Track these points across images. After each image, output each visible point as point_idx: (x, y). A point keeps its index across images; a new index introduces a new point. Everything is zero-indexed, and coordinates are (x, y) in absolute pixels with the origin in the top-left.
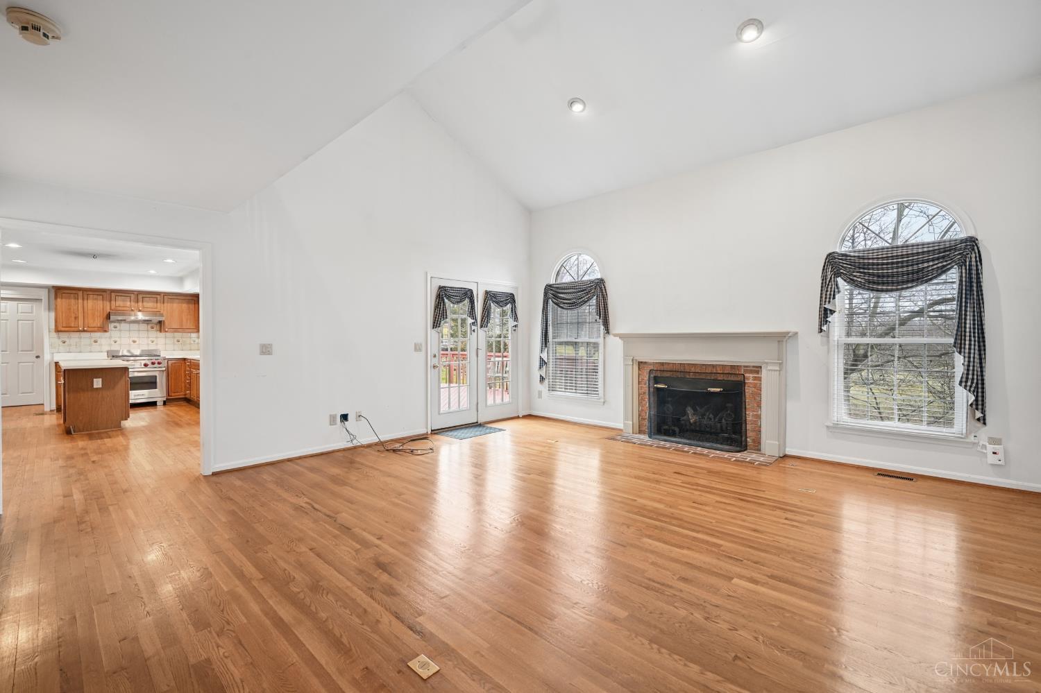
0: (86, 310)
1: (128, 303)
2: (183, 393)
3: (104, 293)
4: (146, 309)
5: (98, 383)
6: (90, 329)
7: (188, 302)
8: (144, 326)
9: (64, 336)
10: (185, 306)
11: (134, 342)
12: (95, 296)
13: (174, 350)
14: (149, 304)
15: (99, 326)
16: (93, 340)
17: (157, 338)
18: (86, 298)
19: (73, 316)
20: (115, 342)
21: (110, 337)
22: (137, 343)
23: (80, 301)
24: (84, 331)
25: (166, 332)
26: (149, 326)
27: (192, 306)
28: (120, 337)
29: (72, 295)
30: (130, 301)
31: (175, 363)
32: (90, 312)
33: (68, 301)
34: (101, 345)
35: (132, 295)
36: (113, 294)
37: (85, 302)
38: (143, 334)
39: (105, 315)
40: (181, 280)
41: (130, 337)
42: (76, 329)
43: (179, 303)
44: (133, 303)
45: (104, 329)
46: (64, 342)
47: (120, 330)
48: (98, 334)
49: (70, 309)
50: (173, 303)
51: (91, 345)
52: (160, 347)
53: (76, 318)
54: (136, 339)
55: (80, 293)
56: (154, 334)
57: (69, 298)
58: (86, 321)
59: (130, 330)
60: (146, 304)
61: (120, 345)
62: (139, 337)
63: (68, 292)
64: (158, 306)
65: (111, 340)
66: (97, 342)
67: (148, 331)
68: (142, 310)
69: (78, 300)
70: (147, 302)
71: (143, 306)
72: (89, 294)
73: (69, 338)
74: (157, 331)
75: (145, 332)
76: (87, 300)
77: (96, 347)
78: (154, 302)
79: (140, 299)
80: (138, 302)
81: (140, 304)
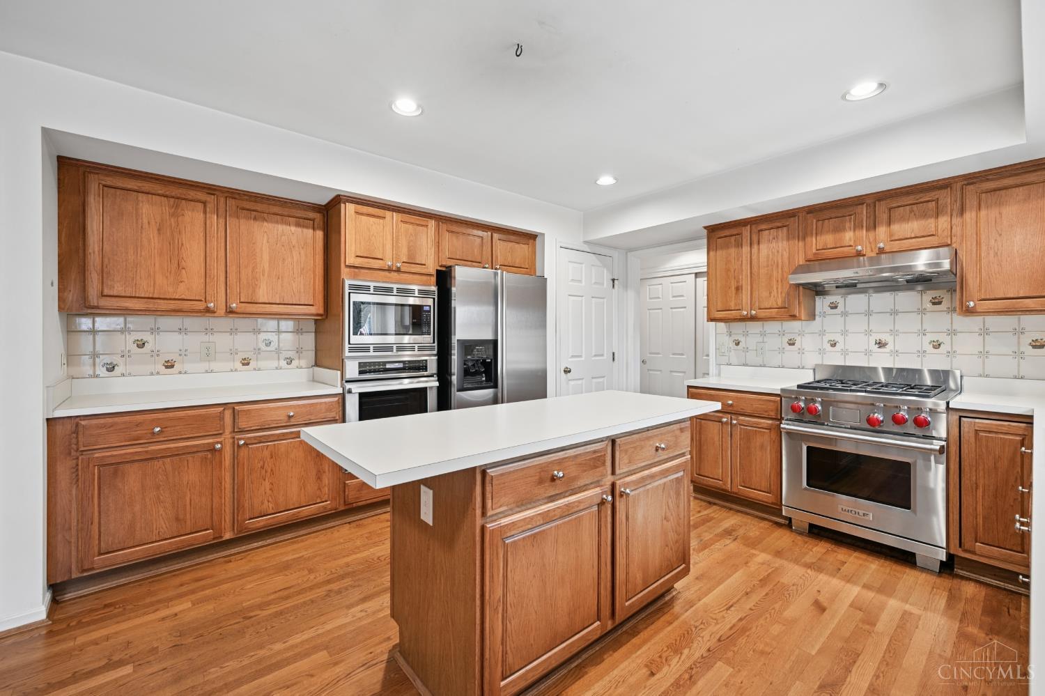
0: (755, 270)
1: (849, 234)
3: (791, 221)
4: (895, 246)
6: (766, 314)
9: (737, 330)
11: (881, 344)
12: (773, 232)
14: (910, 227)
15: (780, 304)
16: (786, 340)
17: (951, 333)
18: (755, 238)
19: (734, 284)
20: (834, 345)
21: (822, 333)
22: (889, 348)
23: (746, 249)
25: (970, 313)
26: (926, 298)
28: (845, 333)
29: (733, 239)
30: (854, 229)
32: (763, 271)
34: (801, 351)
35: (859, 210)
36: (812, 218)
37: (755, 249)
38: (910, 323)
41: (870, 332)
44: (861, 232)
46: (738, 344)
47: (845, 314)
48: (795, 325)
49: (730, 269)
51: (782, 351)
53: (738, 289)
54: (884, 337)
55: (746, 231)
56: (943, 321)
57: (727, 246)
58: (756, 294)
59: (869, 313)
60: (895, 227)
61: (845, 353)
62: (894, 332)
63: (727, 232)
64: (937, 230)
65: (826, 339)
66: (793, 344)
67: (922, 311)
68: (887, 249)
69: (742, 247)
70: (903, 219)
71: (891, 235)
72: (762, 230)
73: (746, 334)
74: (954, 310)
75: (914, 315)
76: (759, 244)
77: (791, 355)
78: (925, 215)
79: (882, 217)
80: (875, 227)
81: (882, 230)
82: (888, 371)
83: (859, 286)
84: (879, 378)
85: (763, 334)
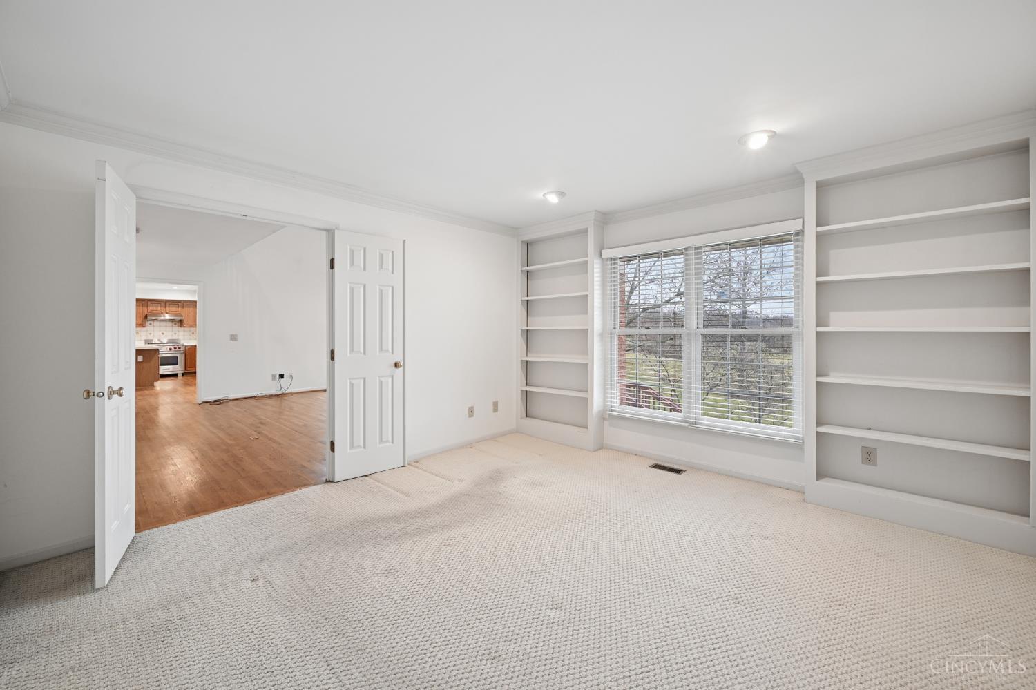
1: (159, 308)
3: (143, 302)
4: (171, 312)
8: (170, 323)
11: (163, 334)
13: (186, 340)
14: (173, 309)
15: (140, 323)
17: (178, 331)
20: (150, 334)
21: (148, 331)
22: (165, 334)
25: (184, 327)
26: (173, 323)
28: (154, 331)
30: (161, 307)
31: (186, 348)
34: (140, 335)
35: (162, 303)
36: (149, 303)
38: (169, 329)
39: (144, 316)
41: (160, 331)
47: (154, 326)
48: (139, 328)
50: (188, 308)
52: (180, 338)
54: (164, 332)
56: (176, 328)
59: (160, 327)
60: (171, 309)
64: (179, 310)
67: (172, 327)
68: (169, 313)
70: (172, 307)
71: (169, 310)
74: (179, 327)
75: (170, 327)
78: (176, 307)
79: (167, 306)
80: (166, 307)
81: (167, 308)
83: (158, 320)
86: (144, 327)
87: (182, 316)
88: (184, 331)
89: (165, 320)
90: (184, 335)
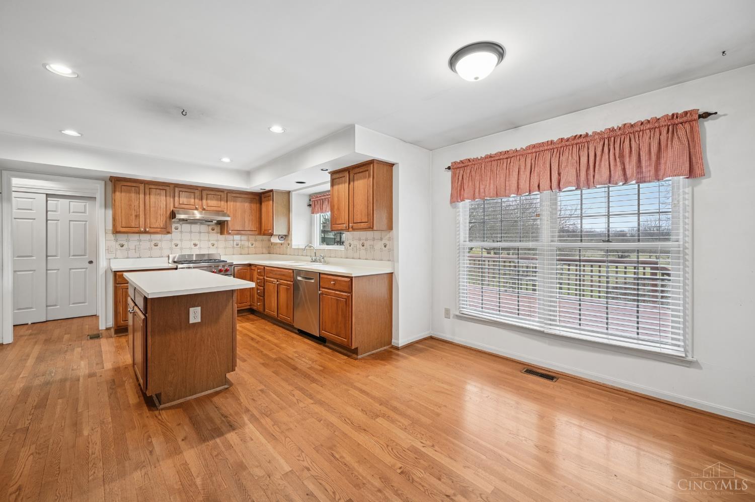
0: (148, 207)
1: (192, 200)
2: (249, 304)
3: (167, 188)
4: (209, 208)
5: (195, 315)
6: (152, 230)
7: (251, 201)
8: (204, 228)
9: (122, 238)
10: (247, 205)
11: (195, 245)
12: (158, 191)
13: (233, 254)
14: (213, 203)
15: (162, 226)
16: (153, 243)
17: (217, 241)
18: (147, 191)
19: (134, 214)
20: (176, 245)
21: (171, 240)
22: (198, 246)
23: (142, 196)
24: (145, 232)
25: (229, 234)
26: (210, 228)
27: (255, 206)
28: (181, 240)
29: (133, 188)
30: (195, 199)
31: (241, 269)
32: (152, 209)
33: (128, 195)
34: (161, 249)
35: (196, 191)
36: (177, 190)
37: (147, 197)
38: (204, 237)
39: (168, 213)
40: (248, 174)
41: (191, 240)
42: (136, 230)
43: (242, 202)
44: (197, 201)
45: (166, 230)
46: (122, 246)
47: (182, 232)
48: (158, 236)
49: (131, 205)
50: (236, 202)
51: (151, 249)
52: (221, 251)
53: (137, 216)
54: (197, 242)
55: (141, 186)
56: (215, 236)
57: (130, 192)
58: (148, 221)
59: (191, 232)
60: (209, 201)
61: (181, 249)
62: (200, 240)
63: (129, 184)
64: (221, 205)
65: (173, 243)
66: (157, 246)
67: (208, 233)
68: (206, 209)
69: (139, 194)
70: (211, 199)
71: (207, 204)
72: (151, 188)
73: (128, 241)
74: (218, 233)
75: (206, 234)
76: (150, 194)
77: (156, 252)
78: (217, 200)
79: (204, 196)
80: (202, 199)
81: (204, 201)
82: (197, 255)
83: (188, 221)
84: (193, 258)
85: (140, 241)
86: (169, 233)
87: (224, 215)
88: (226, 240)
89: (195, 222)
90: (225, 248)
